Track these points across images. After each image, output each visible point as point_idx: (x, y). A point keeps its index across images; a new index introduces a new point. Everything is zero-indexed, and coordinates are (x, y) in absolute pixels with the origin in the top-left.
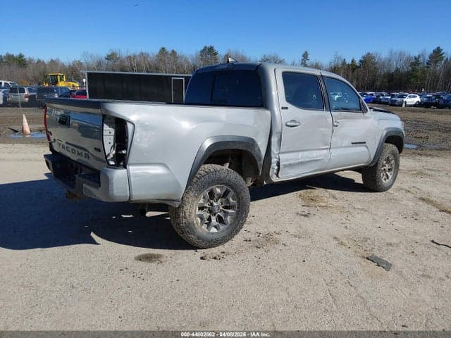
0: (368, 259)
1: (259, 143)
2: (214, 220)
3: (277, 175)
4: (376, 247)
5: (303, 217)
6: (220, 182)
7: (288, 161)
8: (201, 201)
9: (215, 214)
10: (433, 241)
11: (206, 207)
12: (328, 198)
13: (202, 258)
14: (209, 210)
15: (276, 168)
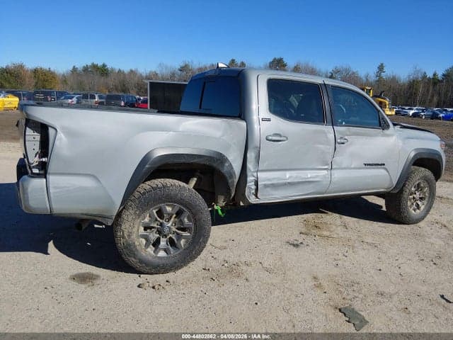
0: (340, 310)
1: (230, 158)
2: (163, 243)
3: (256, 196)
4: (361, 296)
5: (292, 246)
6: (170, 199)
7: (269, 180)
8: (147, 220)
9: (166, 236)
10: (442, 297)
11: (153, 227)
12: (337, 226)
13: (139, 286)
14: (158, 231)
15: (254, 187)
